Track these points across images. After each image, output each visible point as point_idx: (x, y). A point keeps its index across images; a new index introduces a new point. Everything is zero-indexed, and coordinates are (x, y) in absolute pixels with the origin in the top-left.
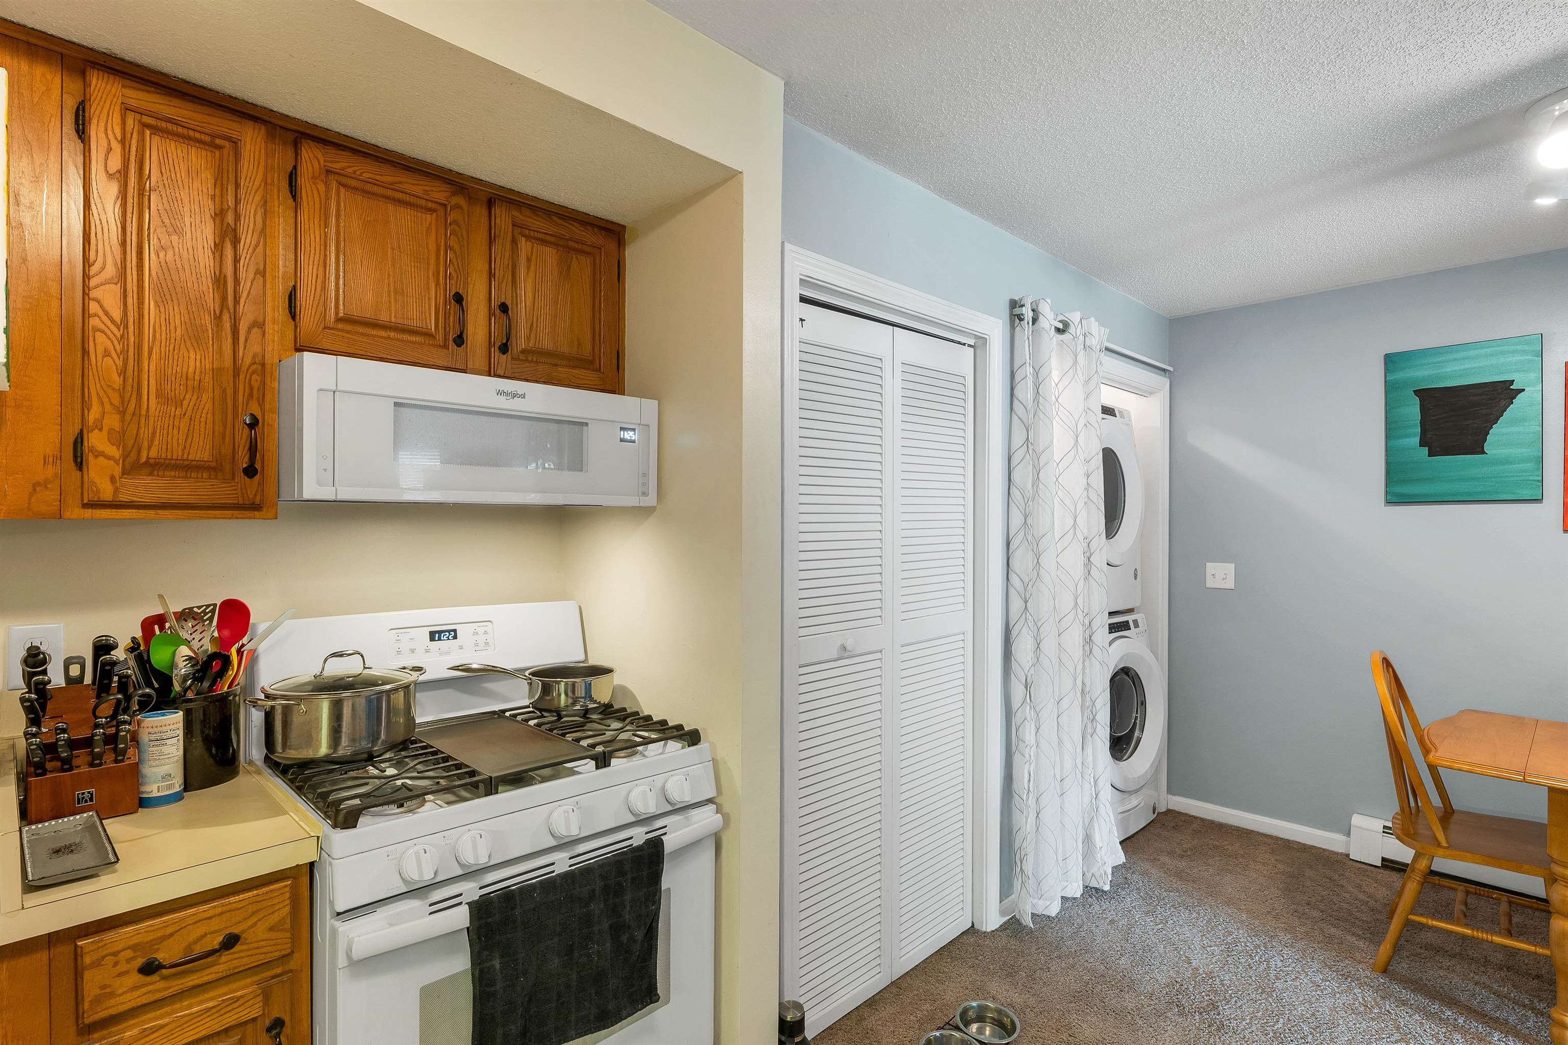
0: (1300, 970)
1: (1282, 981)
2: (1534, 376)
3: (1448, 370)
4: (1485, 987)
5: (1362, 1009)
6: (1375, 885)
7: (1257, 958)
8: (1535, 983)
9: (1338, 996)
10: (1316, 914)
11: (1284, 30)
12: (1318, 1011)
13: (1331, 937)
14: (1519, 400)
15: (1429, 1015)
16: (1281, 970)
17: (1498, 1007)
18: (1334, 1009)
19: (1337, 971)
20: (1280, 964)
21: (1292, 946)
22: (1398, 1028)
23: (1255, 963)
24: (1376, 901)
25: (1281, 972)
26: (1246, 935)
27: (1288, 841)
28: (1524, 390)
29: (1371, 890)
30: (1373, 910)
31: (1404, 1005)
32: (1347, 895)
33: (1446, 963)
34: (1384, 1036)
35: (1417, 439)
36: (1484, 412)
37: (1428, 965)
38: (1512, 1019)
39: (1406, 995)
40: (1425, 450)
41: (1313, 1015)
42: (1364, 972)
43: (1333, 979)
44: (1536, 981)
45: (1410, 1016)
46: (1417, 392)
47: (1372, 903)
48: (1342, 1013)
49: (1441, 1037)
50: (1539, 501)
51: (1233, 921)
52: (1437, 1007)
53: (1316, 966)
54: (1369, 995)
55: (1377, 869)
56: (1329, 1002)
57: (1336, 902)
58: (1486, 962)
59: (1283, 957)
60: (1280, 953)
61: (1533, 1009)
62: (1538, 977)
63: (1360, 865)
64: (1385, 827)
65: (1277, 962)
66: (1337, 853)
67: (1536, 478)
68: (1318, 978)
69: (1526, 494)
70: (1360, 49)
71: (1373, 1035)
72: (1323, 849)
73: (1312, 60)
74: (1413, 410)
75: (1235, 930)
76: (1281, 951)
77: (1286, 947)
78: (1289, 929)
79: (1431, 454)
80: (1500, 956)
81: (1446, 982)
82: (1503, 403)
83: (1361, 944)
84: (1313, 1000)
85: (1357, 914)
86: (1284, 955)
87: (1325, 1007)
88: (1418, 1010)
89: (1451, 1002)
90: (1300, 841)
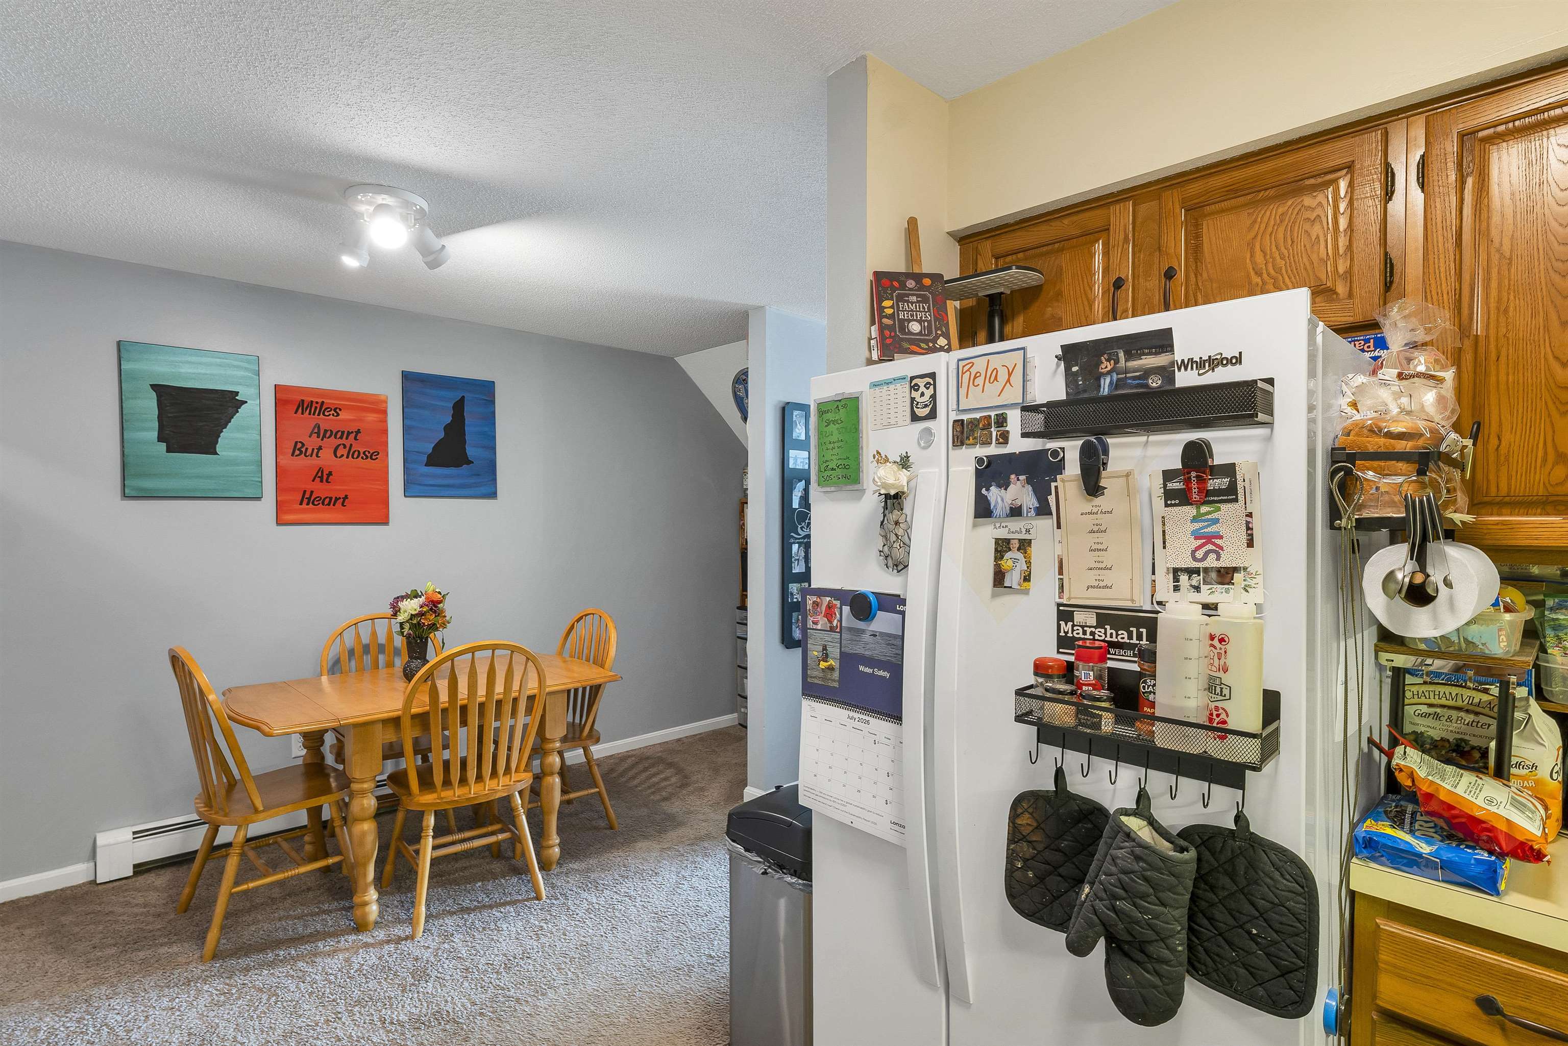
0: (142, 1008)
1: (135, 1030)
2: (253, 391)
3: (182, 371)
4: (287, 917)
5: (222, 998)
6: (140, 894)
7: (91, 1029)
8: (310, 895)
9: (195, 1003)
10: (113, 950)
11: (284, 17)
12: (191, 1028)
13: (143, 961)
14: (243, 409)
15: (272, 964)
16: (126, 1023)
17: (305, 926)
18: (202, 1016)
19: (176, 985)
20: (119, 1018)
21: (116, 994)
22: (260, 990)
23: (94, 1036)
24: (155, 907)
25: (128, 1024)
26: (57, 1019)
27: (12, 902)
28: (246, 402)
29: (141, 900)
30: (159, 915)
31: (248, 971)
32: (125, 918)
33: (248, 918)
34: (257, 1004)
35: (156, 434)
36: (216, 416)
37: (239, 928)
38: (319, 927)
39: (244, 962)
40: (163, 446)
41: (190, 1034)
42: (198, 969)
43: (178, 993)
44: (310, 893)
45: (260, 975)
46: (154, 387)
47: (152, 910)
48: (212, 1014)
49: (291, 972)
50: (259, 499)
51: (27, 1017)
52: (270, 955)
53: (153, 995)
54: (219, 984)
55: (130, 881)
56: (193, 1014)
57: (121, 929)
58: (273, 900)
59: (116, 1009)
60: (111, 1009)
61: (324, 912)
62: (309, 889)
63: (111, 885)
64: (134, 833)
65: (113, 1019)
66: (79, 886)
67: (257, 479)
68: (165, 1002)
69: (249, 492)
70: (314, 76)
71: (248, 1011)
72: (61, 890)
73: (275, 56)
74: (149, 405)
75: (39, 1022)
76: (109, 1005)
77: (111, 998)
78: (99, 981)
79: (169, 450)
80: (277, 890)
81: (262, 932)
82: (231, 410)
83: (175, 949)
84: (178, 1023)
85: (148, 927)
86: (115, 1007)
87: (192, 1020)
88: (261, 966)
89: (279, 944)
90: (28, 895)
